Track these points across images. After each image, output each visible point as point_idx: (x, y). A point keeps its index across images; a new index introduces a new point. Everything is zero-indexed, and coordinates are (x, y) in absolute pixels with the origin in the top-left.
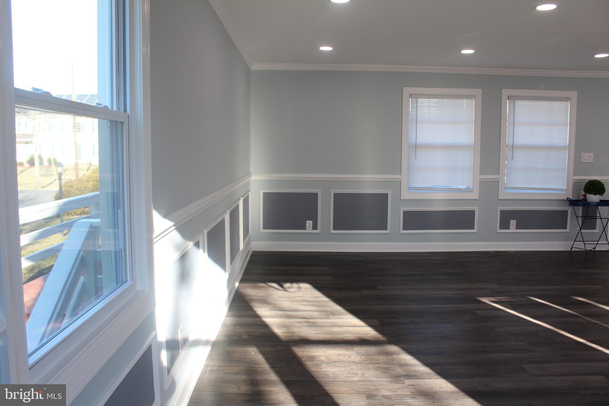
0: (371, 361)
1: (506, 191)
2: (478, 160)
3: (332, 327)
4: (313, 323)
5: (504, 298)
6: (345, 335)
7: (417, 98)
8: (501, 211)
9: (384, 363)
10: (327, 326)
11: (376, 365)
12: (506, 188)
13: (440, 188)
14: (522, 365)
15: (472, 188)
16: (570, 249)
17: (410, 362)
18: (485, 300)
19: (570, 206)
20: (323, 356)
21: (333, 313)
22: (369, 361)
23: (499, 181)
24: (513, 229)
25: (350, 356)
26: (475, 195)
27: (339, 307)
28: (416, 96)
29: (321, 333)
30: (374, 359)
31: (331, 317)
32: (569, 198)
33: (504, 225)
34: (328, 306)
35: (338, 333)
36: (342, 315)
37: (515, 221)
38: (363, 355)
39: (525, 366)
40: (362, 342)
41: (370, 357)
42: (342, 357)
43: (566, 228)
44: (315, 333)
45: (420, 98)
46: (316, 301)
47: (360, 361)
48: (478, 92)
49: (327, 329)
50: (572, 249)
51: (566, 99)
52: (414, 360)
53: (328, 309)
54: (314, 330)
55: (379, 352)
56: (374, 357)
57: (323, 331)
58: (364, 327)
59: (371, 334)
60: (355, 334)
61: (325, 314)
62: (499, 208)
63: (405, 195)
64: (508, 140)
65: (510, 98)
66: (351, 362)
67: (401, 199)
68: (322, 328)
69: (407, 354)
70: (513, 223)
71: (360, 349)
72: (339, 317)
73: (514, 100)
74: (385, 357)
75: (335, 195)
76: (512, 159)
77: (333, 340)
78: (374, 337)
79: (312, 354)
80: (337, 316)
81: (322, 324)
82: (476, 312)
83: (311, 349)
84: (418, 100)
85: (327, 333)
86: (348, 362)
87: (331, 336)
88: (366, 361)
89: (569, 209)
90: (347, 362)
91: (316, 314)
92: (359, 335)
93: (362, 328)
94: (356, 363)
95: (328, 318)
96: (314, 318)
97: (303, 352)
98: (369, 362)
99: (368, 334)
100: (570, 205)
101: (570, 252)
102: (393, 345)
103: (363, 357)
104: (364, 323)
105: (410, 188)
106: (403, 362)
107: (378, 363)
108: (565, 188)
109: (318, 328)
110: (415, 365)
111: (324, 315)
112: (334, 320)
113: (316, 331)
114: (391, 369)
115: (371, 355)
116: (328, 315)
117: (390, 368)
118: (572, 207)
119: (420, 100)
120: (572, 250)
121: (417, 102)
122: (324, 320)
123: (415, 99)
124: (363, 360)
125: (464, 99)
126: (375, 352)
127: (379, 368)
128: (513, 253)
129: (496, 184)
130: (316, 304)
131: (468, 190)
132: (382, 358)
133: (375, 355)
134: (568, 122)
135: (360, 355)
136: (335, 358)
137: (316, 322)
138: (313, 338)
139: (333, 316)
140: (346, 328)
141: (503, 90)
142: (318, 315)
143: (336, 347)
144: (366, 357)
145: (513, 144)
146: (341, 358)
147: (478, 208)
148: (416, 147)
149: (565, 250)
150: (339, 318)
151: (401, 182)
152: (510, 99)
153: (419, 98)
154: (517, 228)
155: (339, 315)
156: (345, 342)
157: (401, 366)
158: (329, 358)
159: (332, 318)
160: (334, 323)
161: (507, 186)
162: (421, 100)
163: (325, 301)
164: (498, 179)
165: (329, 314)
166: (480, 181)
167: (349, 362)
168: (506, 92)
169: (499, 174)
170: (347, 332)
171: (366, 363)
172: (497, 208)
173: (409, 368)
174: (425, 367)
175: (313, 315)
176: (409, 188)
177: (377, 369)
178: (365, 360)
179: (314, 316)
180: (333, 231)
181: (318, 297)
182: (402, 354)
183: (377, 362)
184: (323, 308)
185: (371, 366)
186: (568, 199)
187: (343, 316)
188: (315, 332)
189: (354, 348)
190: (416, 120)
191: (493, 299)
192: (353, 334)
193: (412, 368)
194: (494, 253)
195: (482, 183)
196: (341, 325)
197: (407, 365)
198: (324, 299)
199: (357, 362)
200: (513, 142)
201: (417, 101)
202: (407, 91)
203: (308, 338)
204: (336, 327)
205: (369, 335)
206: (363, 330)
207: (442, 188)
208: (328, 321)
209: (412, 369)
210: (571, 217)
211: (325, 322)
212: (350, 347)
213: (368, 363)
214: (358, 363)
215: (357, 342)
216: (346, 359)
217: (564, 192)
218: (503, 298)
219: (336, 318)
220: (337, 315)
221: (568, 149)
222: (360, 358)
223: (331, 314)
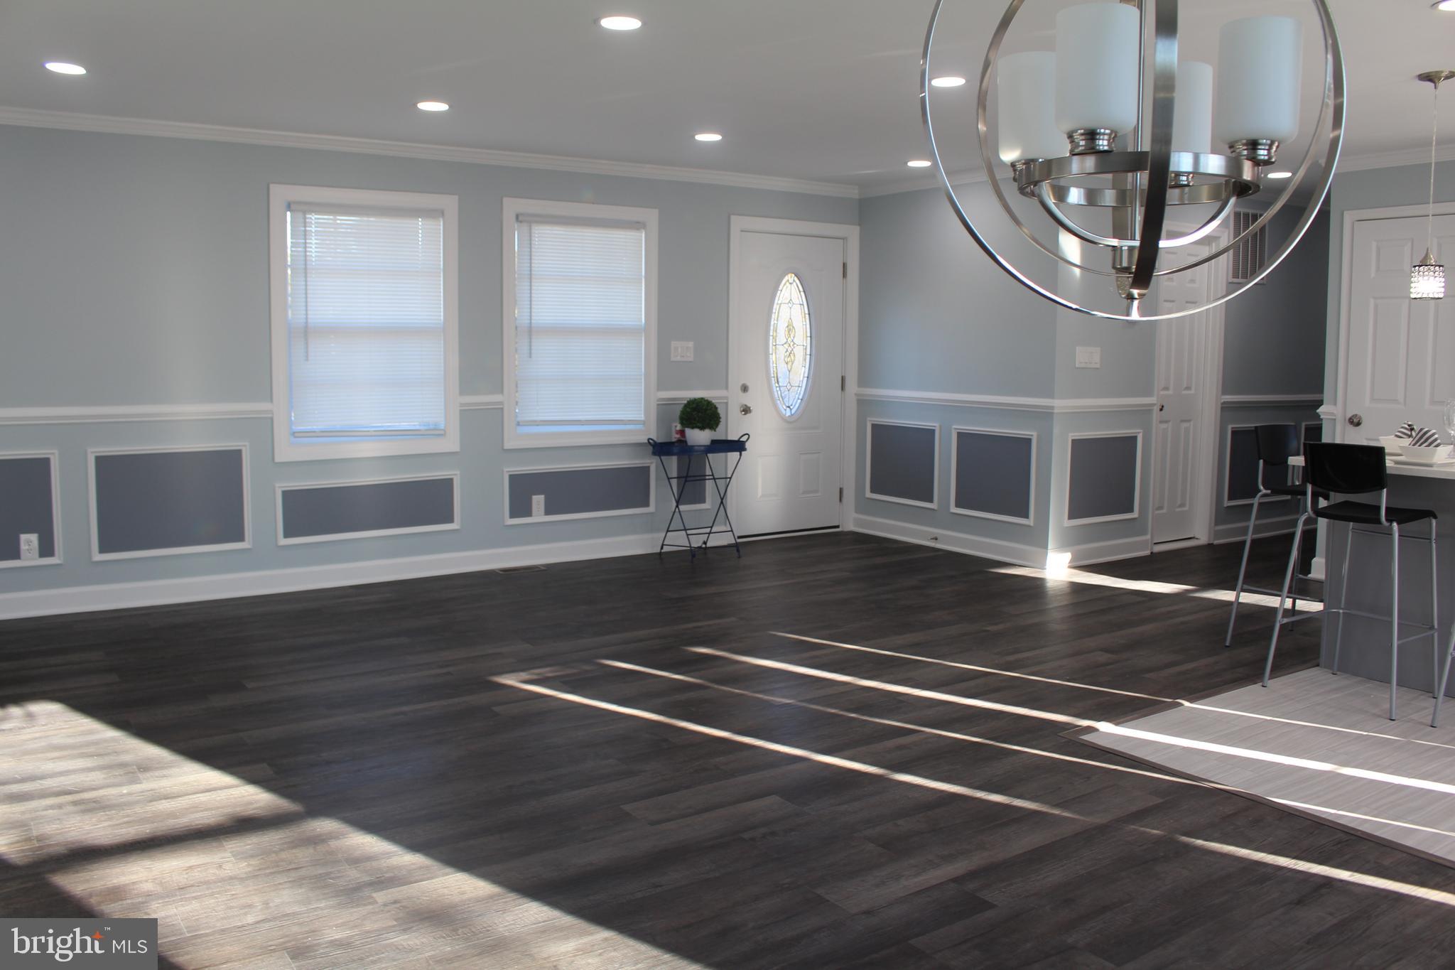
0: (278, 866)
1: (522, 430)
2: (455, 361)
3: (151, 801)
4: (94, 802)
5: (548, 669)
6: (193, 816)
7: (305, 213)
8: (510, 476)
9: (310, 866)
10: (137, 802)
11: (294, 875)
12: (518, 424)
13: (369, 431)
14: (622, 806)
15: (443, 428)
16: (660, 548)
17: (376, 849)
18: (509, 680)
19: (653, 457)
20: (146, 881)
21: (144, 767)
22: (273, 868)
23: (502, 409)
24: (539, 515)
25: (220, 866)
26: (451, 444)
27: (157, 748)
28: (301, 208)
29: (125, 823)
30: (283, 860)
31: (141, 777)
32: (651, 439)
33: (520, 507)
34: (126, 752)
35: (172, 815)
36: (171, 767)
37: (543, 496)
38: (252, 856)
39: (627, 808)
40: (242, 825)
41: (273, 857)
42: (199, 871)
43: (647, 504)
44: (109, 826)
45: (313, 212)
46: (88, 744)
47: (250, 872)
48: (450, 203)
49: (138, 809)
50: (662, 548)
51: (637, 225)
52: (383, 844)
53: (126, 758)
54: (103, 819)
55: (292, 842)
56: (283, 855)
57: (128, 816)
58: (237, 786)
59: (256, 802)
60: (218, 808)
61: (121, 772)
62: (506, 470)
63: (286, 452)
64: (518, 314)
65: (520, 218)
66: (225, 881)
67: (277, 460)
68: (123, 810)
69: (361, 832)
70: (538, 501)
71: (242, 844)
72: (165, 772)
73: (530, 223)
74: (311, 850)
75: (99, 460)
76: (530, 357)
77: (163, 836)
78: (270, 807)
79: (115, 881)
80: (157, 773)
81: (122, 800)
82: (496, 709)
83: (108, 871)
84: (308, 216)
85: (143, 821)
86: (220, 882)
87: (155, 824)
88: (265, 869)
89: (653, 463)
90: (215, 882)
91: (97, 777)
92: (230, 810)
93: (232, 790)
94: (242, 880)
95: (135, 781)
96: (94, 787)
97: (88, 881)
98: (275, 870)
99: (251, 803)
100: (654, 453)
101: (660, 556)
102: (322, 819)
103: (254, 862)
104: (235, 777)
105: (296, 435)
106: (357, 854)
107: (296, 869)
108: (642, 417)
109: (114, 812)
110: (388, 855)
111: (121, 775)
112: (149, 784)
113: (110, 819)
114: (333, 875)
115: (274, 852)
116: (132, 773)
117: (331, 873)
118: (658, 458)
119: (313, 217)
120: (662, 551)
121: (305, 223)
122: (124, 787)
123: (300, 215)
124: (257, 868)
125: (419, 217)
126: (283, 844)
127: (304, 878)
128: (543, 568)
129: (497, 413)
130: (92, 749)
131: (435, 433)
132: (304, 855)
133: (282, 850)
134: (642, 275)
135: (246, 858)
136: (182, 879)
137: (105, 795)
138: (107, 840)
139: (148, 775)
140: (191, 797)
141: (505, 200)
142: (105, 778)
143: (176, 850)
144: (262, 859)
145: (531, 323)
146: (197, 875)
147: (458, 472)
148: (307, 332)
149: (650, 551)
150: (165, 776)
151: (272, 419)
152: (521, 222)
153: (311, 212)
154: (548, 512)
155: (162, 768)
156: (196, 833)
157: (356, 863)
158: (163, 881)
159: (144, 779)
160: (154, 790)
161: (519, 419)
162: (315, 218)
163: (113, 740)
164: (501, 403)
165: (132, 771)
166: (461, 410)
167: (223, 880)
168: (512, 206)
169: (502, 392)
170: (195, 808)
171: (267, 875)
172: (503, 471)
173: (374, 864)
174: (411, 854)
175: (90, 781)
176: (294, 433)
177: (298, 882)
178: (262, 866)
179: (93, 783)
180: (99, 557)
181: (91, 732)
182: (351, 835)
183: (293, 866)
184: (112, 758)
185: (281, 879)
186: (651, 441)
187: (173, 769)
188: (106, 824)
189: (225, 844)
190: (303, 267)
191: (524, 675)
192: (211, 809)
193: (384, 863)
194: (501, 572)
195: (468, 416)
196: (174, 793)
197: (369, 858)
198: (111, 734)
199: (244, 876)
200: (531, 320)
201: (305, 218)
202: (280, 193)
203: (90, 842)
204: (163, 801)
205: (255, 806)
206: (236, 796)
207: (375, 431)
208: (136, 788)
209: (384, 865)
210: (657, 479)
211: (129, 794)
212: (214, 844)
213: (272, 873)
214: (247, 879)
215: (228, 827)
216: (212, 873)
217: (640, 427)
218: (547, 672)
219: (157, 777)
220: (157, 769)
221: (643, 335)
222: (249, 865)
223: (139, 769)
